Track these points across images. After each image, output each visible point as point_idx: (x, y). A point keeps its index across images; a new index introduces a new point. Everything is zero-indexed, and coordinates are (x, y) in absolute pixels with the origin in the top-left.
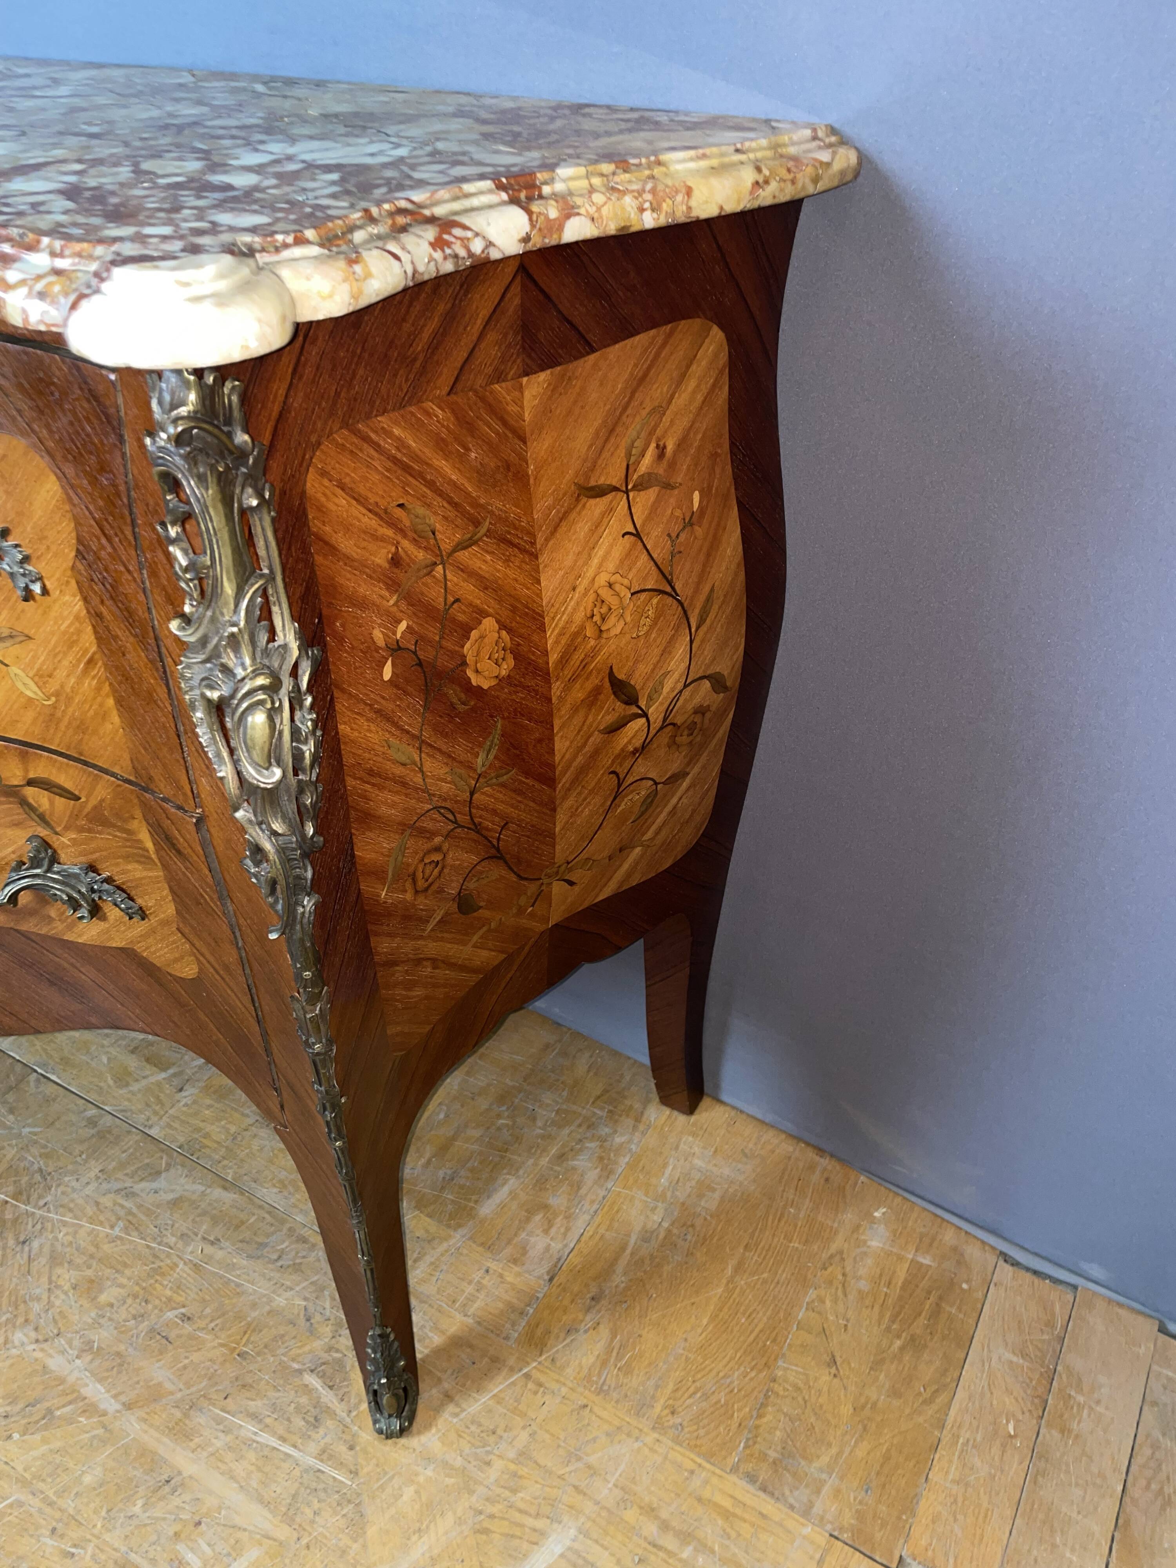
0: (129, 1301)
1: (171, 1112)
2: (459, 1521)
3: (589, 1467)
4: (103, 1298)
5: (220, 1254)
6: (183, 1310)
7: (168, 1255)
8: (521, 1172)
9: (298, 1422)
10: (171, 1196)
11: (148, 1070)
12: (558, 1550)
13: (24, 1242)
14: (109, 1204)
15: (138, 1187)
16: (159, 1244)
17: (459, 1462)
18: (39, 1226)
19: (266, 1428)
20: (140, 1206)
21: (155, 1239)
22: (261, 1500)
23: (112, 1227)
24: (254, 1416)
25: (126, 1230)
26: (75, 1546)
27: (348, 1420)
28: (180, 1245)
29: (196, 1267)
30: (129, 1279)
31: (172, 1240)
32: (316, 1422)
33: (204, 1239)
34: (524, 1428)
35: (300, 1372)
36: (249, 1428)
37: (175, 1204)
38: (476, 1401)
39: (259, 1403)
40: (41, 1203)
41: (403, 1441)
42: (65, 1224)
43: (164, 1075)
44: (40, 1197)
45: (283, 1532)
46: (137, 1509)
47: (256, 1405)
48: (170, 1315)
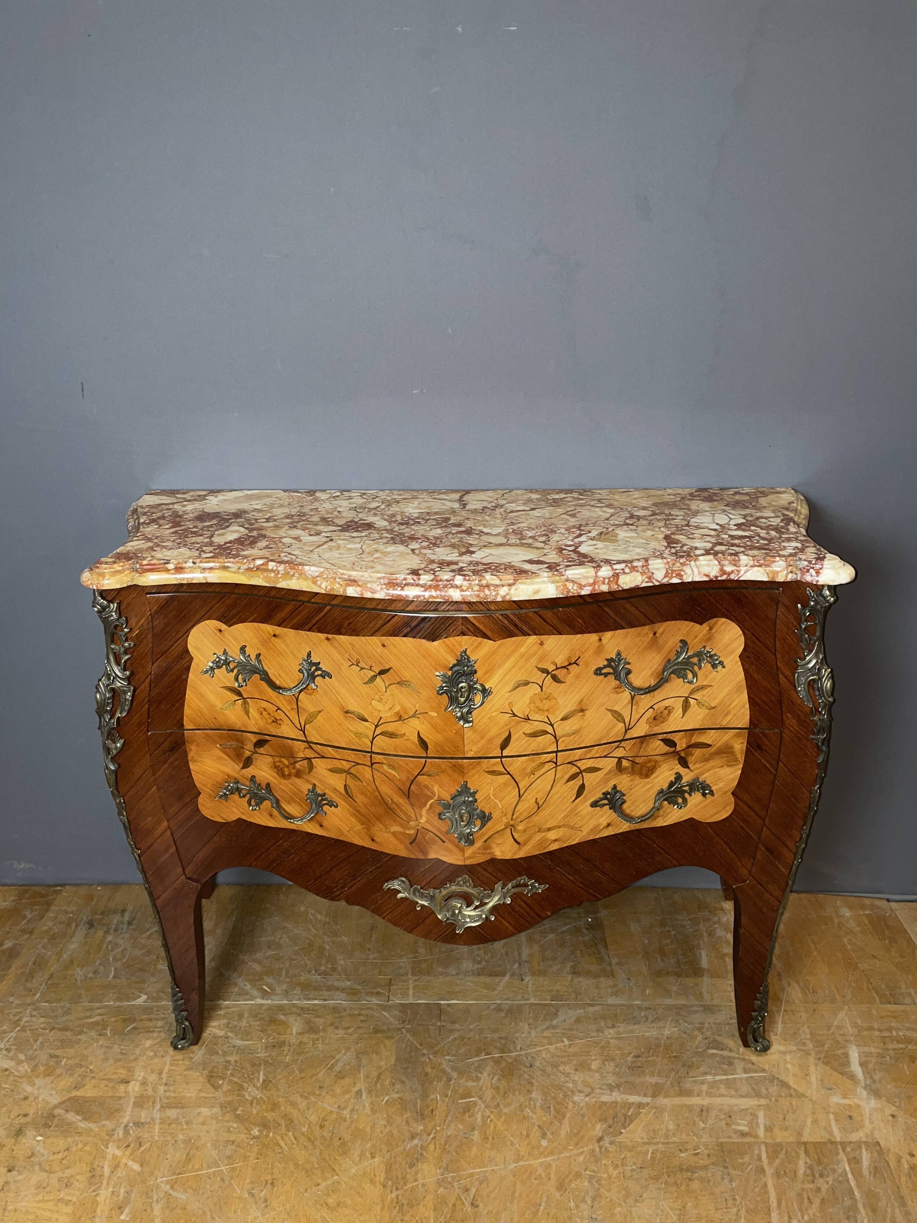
0: (607, 1063)
1: (530, 989)
2: (816, 1065)
3: (837, 1027)
4: (593, 1067)
5: (621, 1029)
6: (632, 1054)
7: (601, 1040)
8: (702, 947)
9: (725, 1067)
10: (573, 1019)
11: (497, 980)
12: (857, 1055)
13: (531, 1066)
14: (550, 1035)
15: (555, 1022)
16: (591, 1038)
17: (794, 1048)
18: (530, 1058)
19: (715, 1075)
20: (565, 1029)
21: (587, 1038)
22: (742, 1096)
23: (563, 1042)
24: (706, 1073)
25: (569, 1040)
26: (695, 1150)
27: (741, 1056)
28: (600, 1034)
29: (617, 1038)
30: (596, 1055)
31: (595, 1034)
32: (730, 1064)
33: (608, 1027)
34: (803, 1026)
35: (705, 1050)
36: (709, 1078)
37: (578, 1020)
38: (778, 1027)
39: (702, 1068)
40: (518, 1048)
41: (768, 1052)
42: (540, 1051)
43: (507, 978)
44: (515, 1047)
45: (763, 1102)
46: (702, 1125)
47: (702, 1069)
48: (629, 1059)
